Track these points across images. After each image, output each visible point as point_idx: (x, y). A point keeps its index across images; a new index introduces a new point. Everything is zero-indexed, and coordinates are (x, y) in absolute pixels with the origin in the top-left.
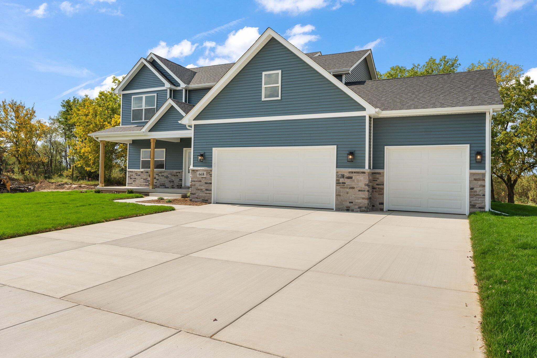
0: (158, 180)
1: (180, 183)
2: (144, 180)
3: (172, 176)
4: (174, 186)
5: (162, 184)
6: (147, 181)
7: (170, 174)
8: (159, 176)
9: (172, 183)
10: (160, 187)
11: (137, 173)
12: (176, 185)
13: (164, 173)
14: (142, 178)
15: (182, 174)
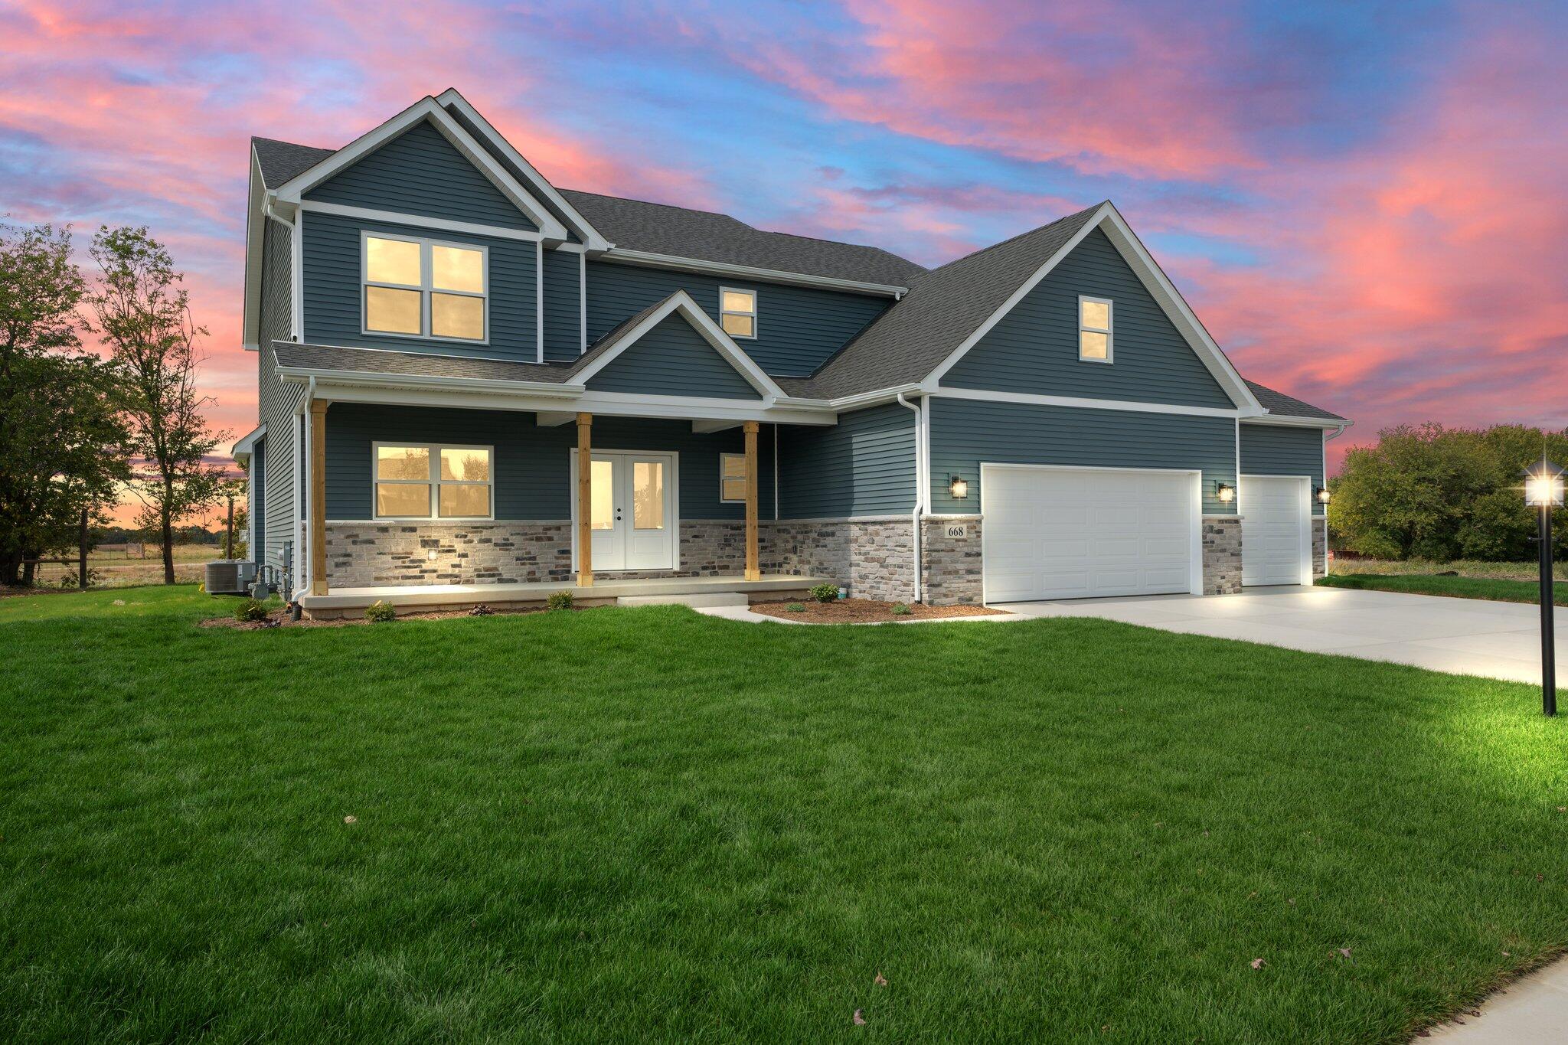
1: (564, 562)
2: (399, 558)
3: (527, 539)
4: (538, 575)
5: (486, 571)
6: (412, 561)
7: (519, 534)
8: (471, 541)
9: (530, 564)
10: (476, 579)
11: (355, 533)
12: (547, 571)
13: (490, 531)
14: (385, 554)
15: (570, 533)
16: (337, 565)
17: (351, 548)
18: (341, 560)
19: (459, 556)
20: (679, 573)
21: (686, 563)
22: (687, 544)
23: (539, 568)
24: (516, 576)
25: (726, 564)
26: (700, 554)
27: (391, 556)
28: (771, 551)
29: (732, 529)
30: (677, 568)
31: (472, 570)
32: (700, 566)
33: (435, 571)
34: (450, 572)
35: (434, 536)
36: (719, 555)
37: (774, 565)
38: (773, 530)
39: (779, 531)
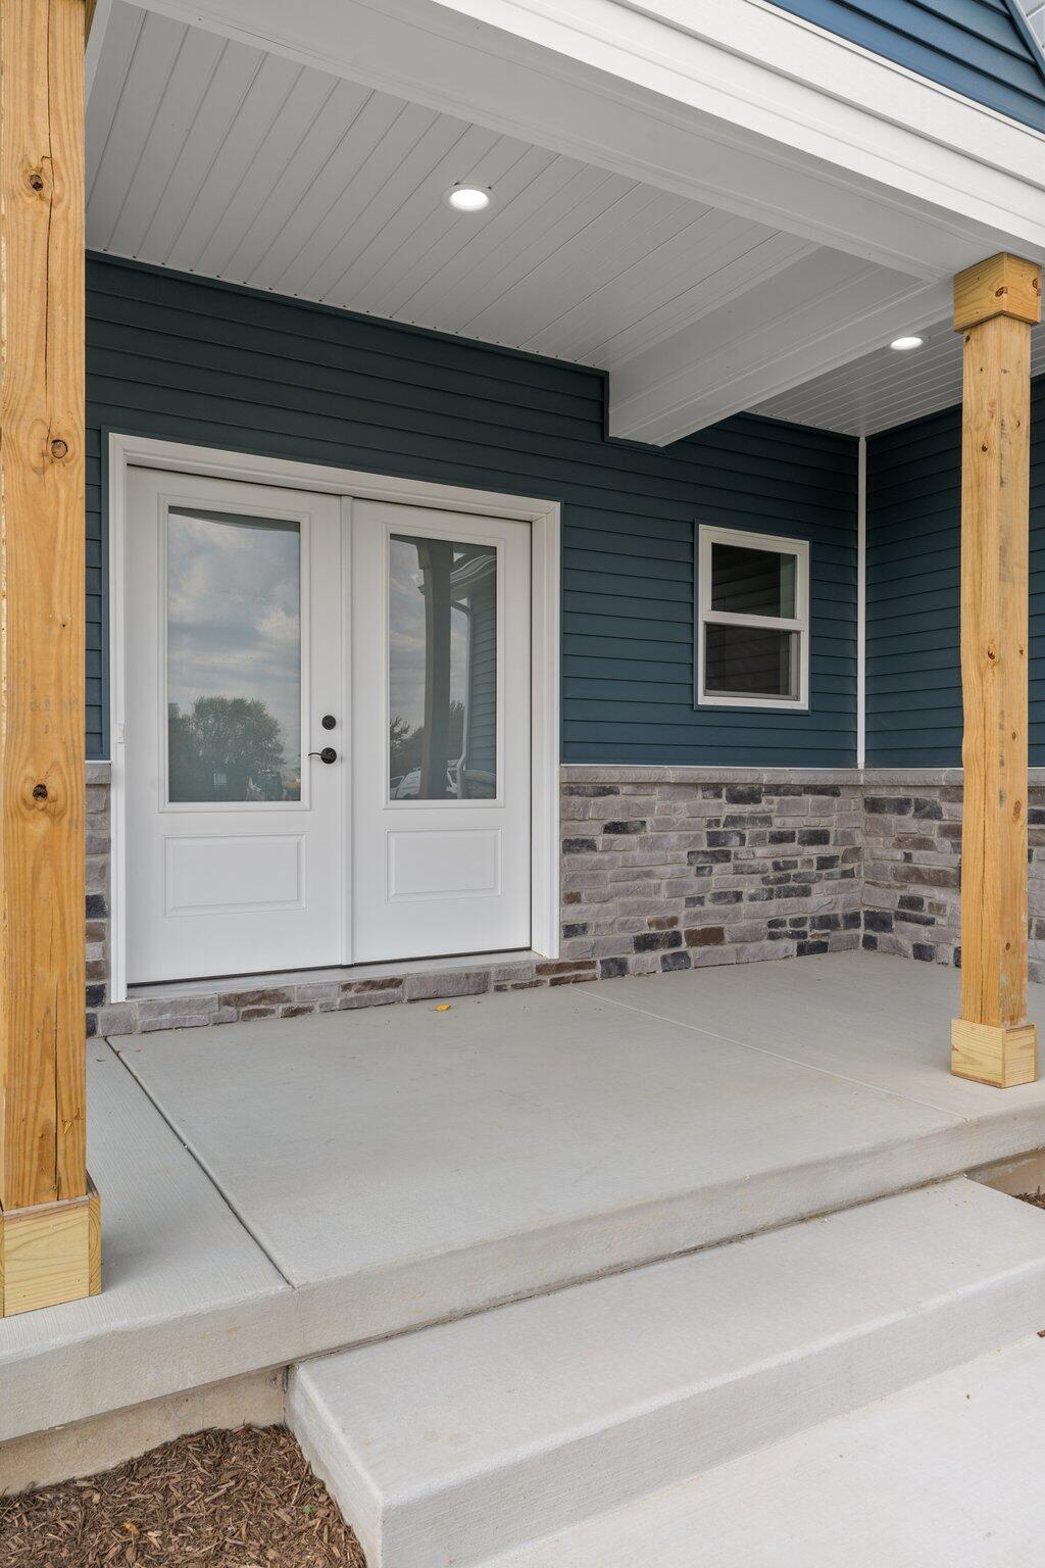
15: (107, 820)
20: (560, 967)
21: (584, 927)
22: (587, 856)
25: (712, 923)
26: (628, 892)
28: (846, 874)
29: (736, 798)
30: (548, 947)
32: (629, 936)
36: (692, 892)
37: (852, 920)
38: (853, 803)
39: (874, 806)
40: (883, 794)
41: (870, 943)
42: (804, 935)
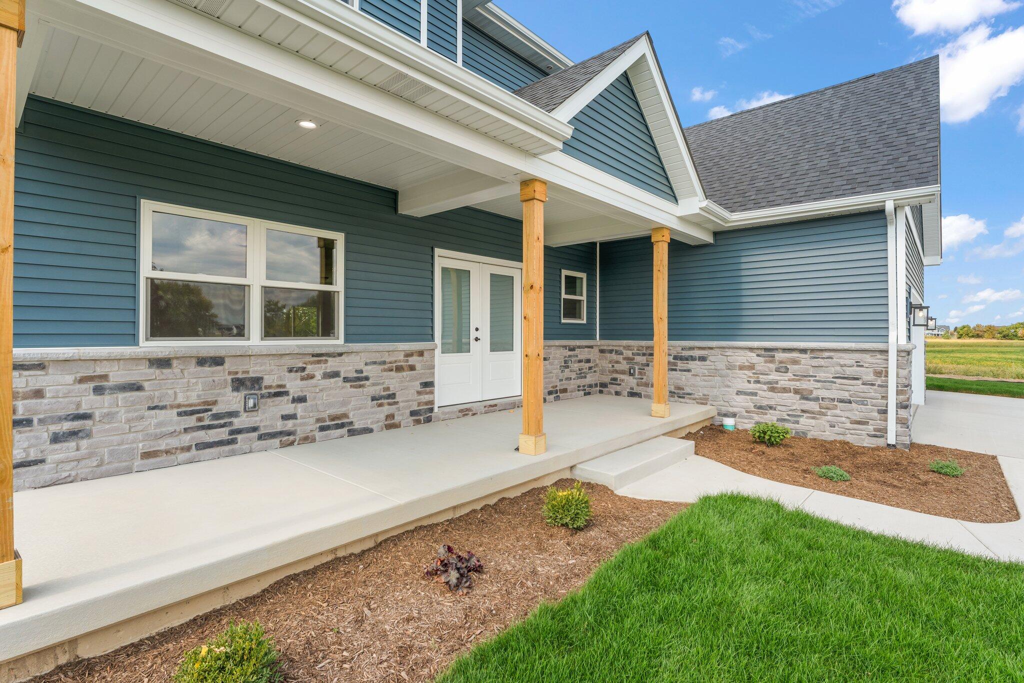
0: (302, 400)
1: (427, 398)
2: (192, 413)
3: (385, 370)
4: (397, 419)
5: (333, 420)
6: (216, 416)
7: (375, 363)
8: (312, 377)
9: (389, 404)
10: (318, 435)
11: (99, 371)
12: (408, 412)
13: (338, 359)
14: (163, 408)
15: (434, 359)
16: (56, 439)
17: (89, 402)
18: (67, 426)
19: (294, 400)
23: (398, 409)
24: (372, 423)
25: (565, 386)
27: (175, 411)
28: (594, 371)
29: (570, 350)
31: (312, 420)
32: (547, 391)
33: (254, 429)
34: (279, 429)
35: (254, 370)
36: (560, 378)
37: (596, 385)
38: (596, 350)
39: (602, 351)
40: (605, 348)
41: (601, 392)
42: (585, 390)
